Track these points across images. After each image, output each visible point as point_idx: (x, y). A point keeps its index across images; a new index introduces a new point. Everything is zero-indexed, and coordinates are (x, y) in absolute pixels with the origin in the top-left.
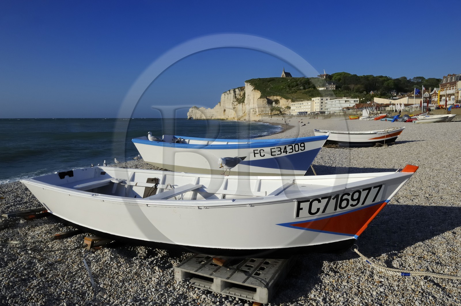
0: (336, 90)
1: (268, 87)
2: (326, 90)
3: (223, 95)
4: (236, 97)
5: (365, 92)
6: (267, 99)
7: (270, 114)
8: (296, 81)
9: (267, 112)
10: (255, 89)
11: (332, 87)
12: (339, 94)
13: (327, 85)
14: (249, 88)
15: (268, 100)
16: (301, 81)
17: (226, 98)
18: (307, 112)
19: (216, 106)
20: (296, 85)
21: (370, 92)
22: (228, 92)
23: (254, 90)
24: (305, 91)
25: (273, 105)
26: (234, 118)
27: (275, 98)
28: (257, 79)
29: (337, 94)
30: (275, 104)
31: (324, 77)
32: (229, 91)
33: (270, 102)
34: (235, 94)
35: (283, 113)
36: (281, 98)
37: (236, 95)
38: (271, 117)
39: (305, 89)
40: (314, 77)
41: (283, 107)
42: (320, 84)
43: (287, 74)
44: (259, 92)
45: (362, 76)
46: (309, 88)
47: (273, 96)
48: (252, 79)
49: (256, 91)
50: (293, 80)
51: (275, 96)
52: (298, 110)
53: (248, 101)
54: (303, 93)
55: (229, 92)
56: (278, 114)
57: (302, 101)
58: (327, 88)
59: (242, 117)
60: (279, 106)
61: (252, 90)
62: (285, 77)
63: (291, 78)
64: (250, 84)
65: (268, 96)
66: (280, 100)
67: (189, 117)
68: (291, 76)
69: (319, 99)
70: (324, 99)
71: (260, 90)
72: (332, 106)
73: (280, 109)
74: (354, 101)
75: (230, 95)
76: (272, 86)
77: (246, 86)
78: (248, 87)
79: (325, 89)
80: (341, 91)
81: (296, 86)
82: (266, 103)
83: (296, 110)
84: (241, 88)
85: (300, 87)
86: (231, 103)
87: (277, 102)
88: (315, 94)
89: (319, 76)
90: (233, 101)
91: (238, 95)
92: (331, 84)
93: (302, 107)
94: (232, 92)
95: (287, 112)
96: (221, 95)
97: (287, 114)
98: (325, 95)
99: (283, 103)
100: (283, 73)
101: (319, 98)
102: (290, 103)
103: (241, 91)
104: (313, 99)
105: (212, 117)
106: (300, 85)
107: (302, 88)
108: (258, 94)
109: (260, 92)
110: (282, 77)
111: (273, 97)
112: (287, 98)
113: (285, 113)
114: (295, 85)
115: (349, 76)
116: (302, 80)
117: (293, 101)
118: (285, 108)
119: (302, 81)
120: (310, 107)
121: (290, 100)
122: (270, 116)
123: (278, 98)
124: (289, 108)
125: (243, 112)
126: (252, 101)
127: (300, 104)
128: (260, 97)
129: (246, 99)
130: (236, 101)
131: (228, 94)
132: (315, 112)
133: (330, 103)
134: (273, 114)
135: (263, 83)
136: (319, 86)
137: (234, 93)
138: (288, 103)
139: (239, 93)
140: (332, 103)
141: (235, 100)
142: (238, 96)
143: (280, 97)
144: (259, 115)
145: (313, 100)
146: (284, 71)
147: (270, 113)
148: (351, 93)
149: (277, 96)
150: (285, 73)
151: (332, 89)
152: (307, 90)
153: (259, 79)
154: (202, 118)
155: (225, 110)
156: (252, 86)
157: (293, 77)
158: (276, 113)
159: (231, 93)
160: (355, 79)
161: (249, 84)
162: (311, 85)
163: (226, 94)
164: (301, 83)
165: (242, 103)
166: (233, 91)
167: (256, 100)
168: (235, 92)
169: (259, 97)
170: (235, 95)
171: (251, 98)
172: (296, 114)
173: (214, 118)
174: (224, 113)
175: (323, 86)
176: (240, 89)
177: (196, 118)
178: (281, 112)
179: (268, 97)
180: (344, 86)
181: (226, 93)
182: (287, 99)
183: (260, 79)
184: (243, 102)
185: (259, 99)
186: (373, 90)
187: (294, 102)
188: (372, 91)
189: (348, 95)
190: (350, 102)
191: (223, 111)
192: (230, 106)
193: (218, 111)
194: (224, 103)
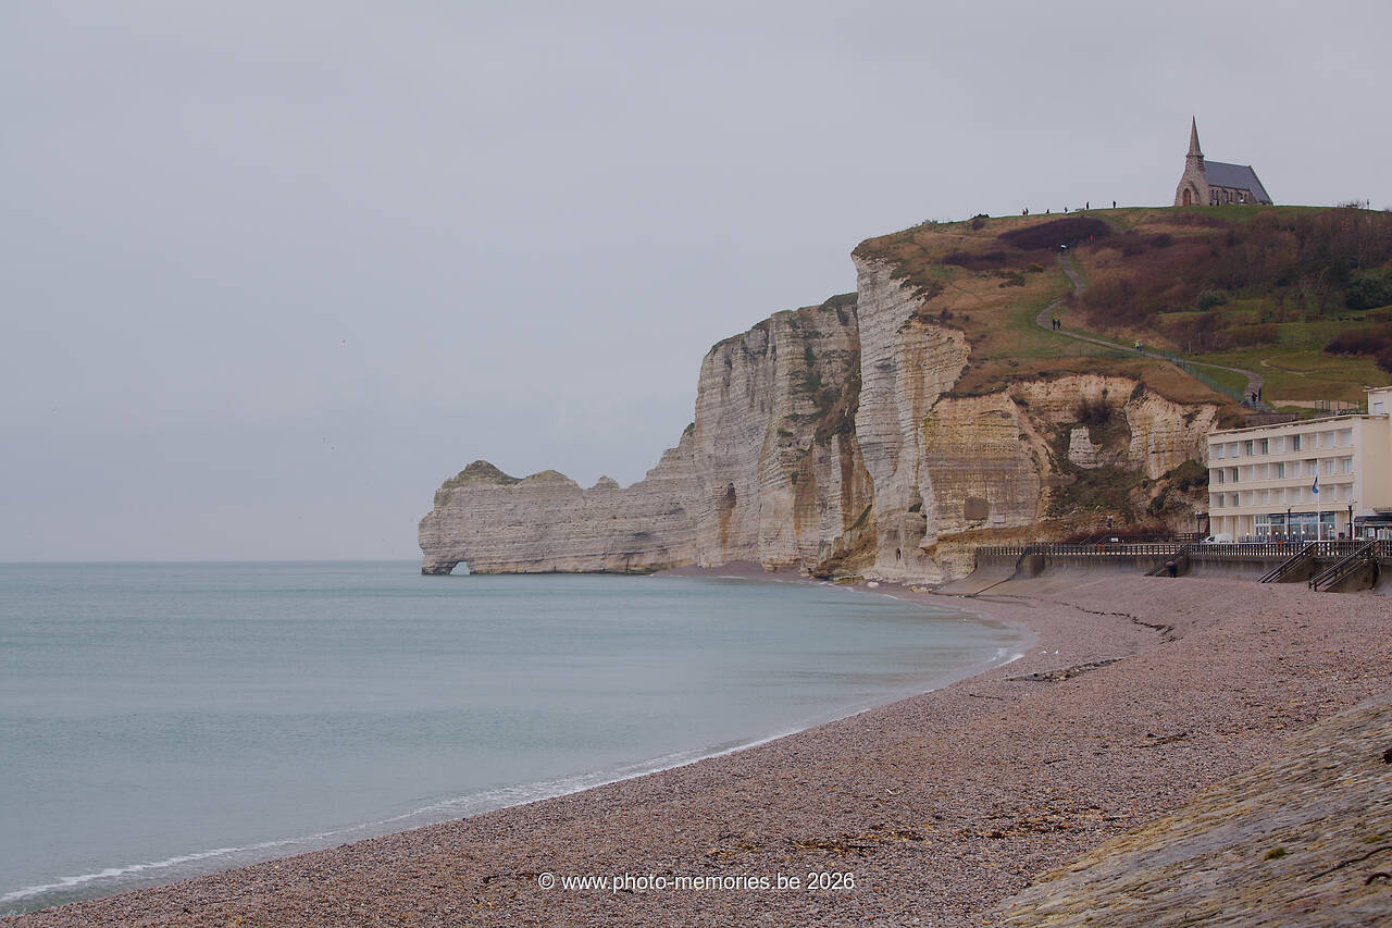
6: (1022, 400)
7: (1038, 538)
9: (1018, 522)
10: (922, 314)
14: (889, 303)
15: (1021, 413)
17: (738, 387)
23: (917, 324)
25: (1073, 454)
27: (1090, 389)
30: (1088, 445)
34: (810, 357)
35: (1144, 522)
36: (1138, 395)
37: (821, 365)
41: (1152, 472)
44: (955, 339)
49: (938, 326)
51: (1091, 376)
53: (876, 417)
56: (1099, 538)
57: (1310, 416)
60: (1119, 464)
61: (907, 326)
64: (891, 267)
65: (1033, 377)
66: (1129, 410)
73: (1131, 484)
75: (765, 363)
78: (878, 294)
82: (1004, 439)
83: (1248, 503)
86: (779, 436)
87: (1104, 422)
90: (794, 418)
91: (835, 366)
93: (1294, 472)
95: (1184, 520)
97: (1179, 530)
99: (1152, 432)
102: (1203, 434)
104: (1374, 400)
108: (946, 357)
109: (969, 337)
111: (1061, 378)
112: (1187, 395)
113: (1168, 522)
117: (1233, 417)
118: (1164, 483)
121: (1207, 411)
123: (1117, 388)
124: (1193, 479)
125: (855, 513)
127: (1280, 440)
128: (957, 385)
129: (865, 400)
130: (807, 418)
131: (750, 358)
134: (1065, 535)
137: (800, 351)
138: (1191, 433)
143: (1136, 385)
144: (940, 547)
145: (1377, 409)
147: (1039, 521)
149: (1102, 369)
155: (731, 493)
156: (908, 284)
158: (1092, 529)
159: (773, 349)
161: (885, 271)
163: (737, 356)
165: (843, 431)
166: (789, 329)
168: (805, 335)
169: (949, 387)
170: (811, 365)
172: (1251, 532)
174: (728, 517)
179: (1025, 388)
182: (1185, 402)
184: (848, 426)
185: (945, 405)
187: (1238, 425)
191: (714, 505)
192: (767, 462)
193: (682, 505)
194: (719, 436)
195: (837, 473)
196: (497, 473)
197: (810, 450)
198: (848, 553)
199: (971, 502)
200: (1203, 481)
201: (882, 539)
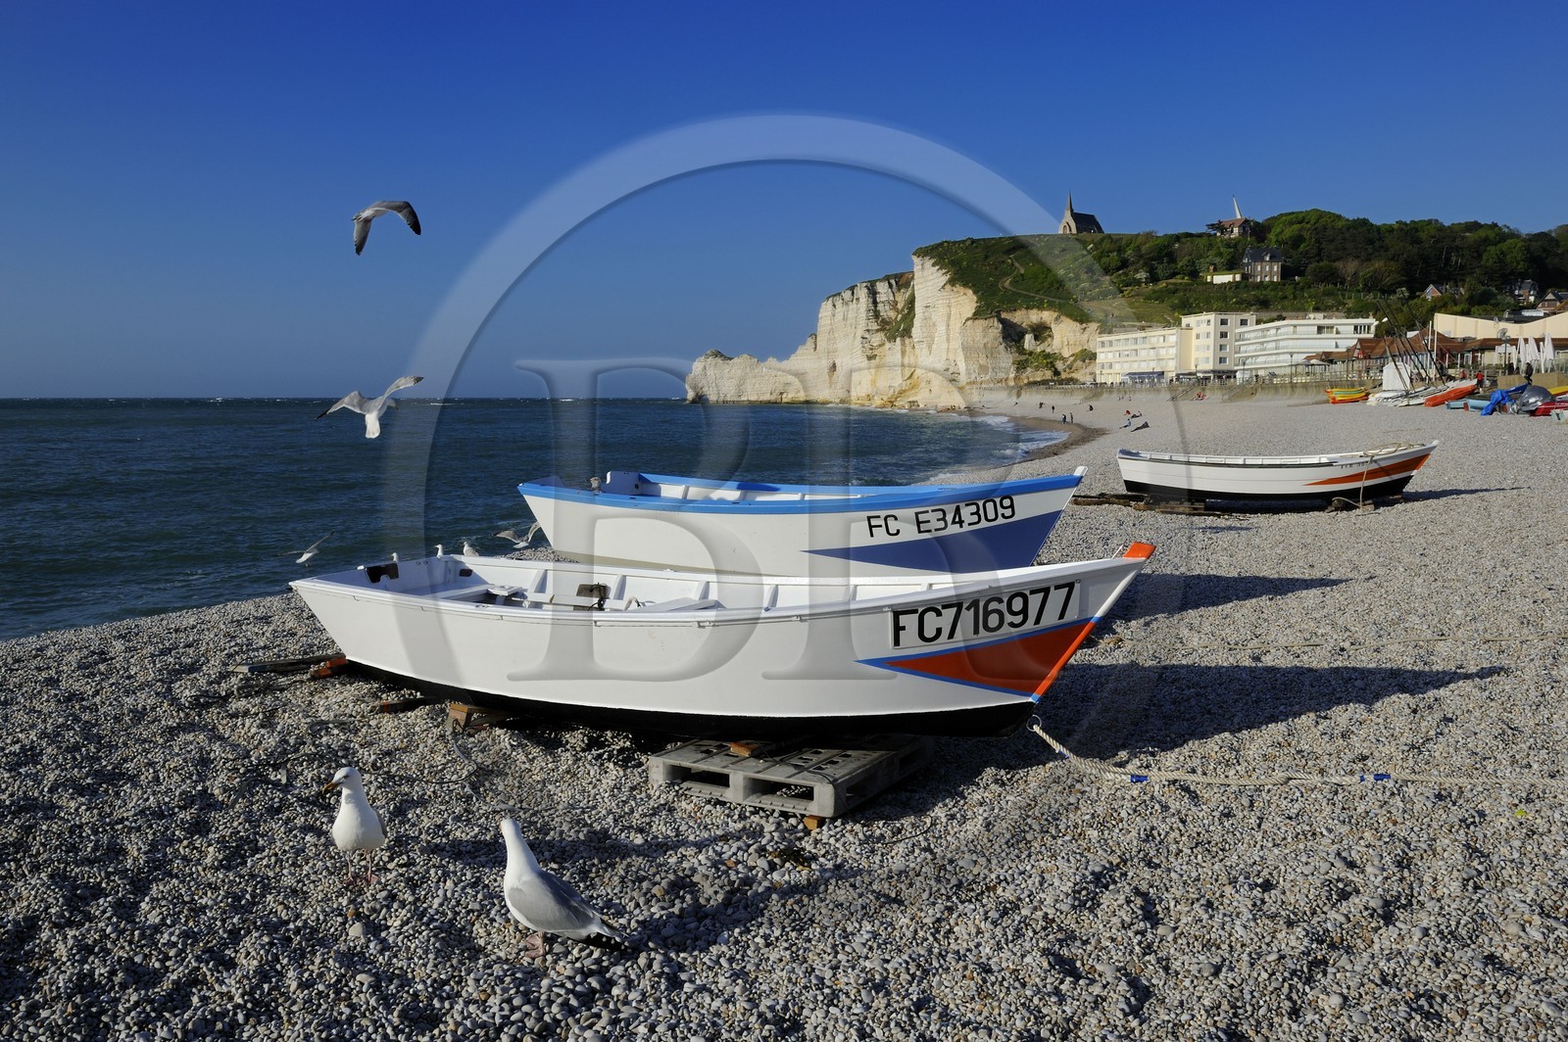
0: (1284, 285)
1: (1006, 274)
2: (1242, 285)
3: (826, 308)
4: (877, 314)
5: (1404, 291)
6: (1002, 321)
7: (1012, 383)
8: (1120, 250)
9: (1002, 375)
10: (952, 282)
11: (1268, 271)
12: (1295, 298)
13: (1248, 264)
14: (931, 277)
15: (1004, 328)
16: (1138, 248)
17: (839, 316)
18: (1162, 374)
19: (801, 350)
20: (1119, 264)
21: (1423, 289)
22: (847, 295)
23: (948, 287)
24: (1157, 288)
25: (1026, 346)
26: (869, 397)
27: (1035, 316)
28: (963, 242)
29: (1285, 297)
30: (1033, 341)
31: (1236, 230)
32: (852, 289)
33: (1012, 335)
34: (875, 303)
35: (1064, 376)
36: (1057, 319)
37: (880, 307)
38: (1019, 395)
39: (1154, 278)
40: (1194, 232)
41: (1066, 354)
42: (1217, 260)
43: (1085, 222)
44: (970, 292)
45: (1390, 226)
46: (1173, 275)
47: (1027, 308)
48: (942, 244)
49: (959, 288)
50: (1106, 245)
51: (1035, 311)
52: (1126, 365)
53: (924, 329)
54: (1148, 298)
55: (849, 292)
56: (1044, 382)
57: (1143, 328)
58: (1245, 277)
59: (902, 392)
60: (1048, 350)
61: (943, 287)
62: (1074, 231)
63: (1099, 236)
64: (932, 261)
65: (1006, 310)
66: (1053, 326)
67: (691, 395)
68: (1100, 230)
69: (1212, 322)
70: (1233, 318)
71: (974, 285)
72: (1265, 350)
73: (1056, 359)
74: (1356, 328)
75: (853, 306)
76: (1022, 272)
77: (917, 269)
78: (925, 273)
79: (1238, 278)
80: (1302, 289)
81: (1118, 269)
82: (995, 339)
83: (1117, 367)
84: (898, 277)
85: (1136, 271)
86: (860, 340)
87: (1041, 331)
88: (1196, 300)
89: (1212, 226)
90: (868, 331)
91: (887, 308)
92: (1262, 260)
93: (1143, 354)
94: (862, 293)
95: (1082, 375)
96: (820, 306)
97: (1082, 379)
98: (1236, 303)
99: (1065, 336)
100: (1068, 218)
101: (1212, 316)
102: (1090, 337)
103: (899, 290)
104: (1185, 320)
105: (781, 394)
106: (1133, 263)
107: (1142, 275)
108: (966, 301)
109: (975, 293)
110: (1061, 232)
111: (1024, 311)
112: (1082, 318)
113: (1075, 375)
114: (1113, 265)
115: (1340, 224)
116: (1145, 243)
117: (1105, 329)
118: (1072, 359)
119: (1144, 249)
120: (1173, 351)
121: (1093, 326)
122: (1015, 391)
123: (1047, 316)
124: (1089, 356)
125: (908, 374)
126: (941, 328)
127: (1136, 339)
128: (975, 314)
129: (917, 322)
130: (877, 331)
131: (845, 303)
132: (1194, 374)
133: (1256, 338)
134: (1026, 381)
135: (986, 257)
136: (1212, 268)
137: (871, 300)
138: (1085, 336)
139: (892, 298)
140: (1264, 337)
141: (875, 327)
142: (886, 312)
143: (1056, 314)
144: (967, 387)
145: (1188, 325)
146: (1072, 210)
147: (1012, 376)
148: (1343, 295)
149: (1040, 308)
150: (1076, 217)
151: (1267, 279)
152: (1162, 284)
153: (969, 242)
154: (743, 399)
155: (834, 367)
156: (941, 268)
157: (1107, 231)
158: (1039, 379)
159: (858, 299)
160: (1365, 237)
161: (929, 262)
162: (1181, 264)
163: (839, 303)
164: (1141, 256)
165: (902, 336)
166: (866, 290)
167: (956, 325)
168: (873, 293)
169: (970, 315)
170: (876, 307)
171: (938, 316)
172: (1118, 379)
173: (790, 396)
174: (830, 377)
175: (1230, 266)
176: (893, 282)
177: (721, 399)
178: (1057, 373)
179: (1004, 315)
180: (1313, 265)
181: (837, 298)
182: (1081, 322)
183: (973, 241)
184: (907, 333)
185: (969, 323)
186: (1438, 283)
187: (1110, 332)
188: (1431, 286)
189: (1330, 301)
190: (1338, 333)
191: (826, 371)
192: (853, 351)
194: (829, 339)
195: (898, 355)
196: (722, 355)
197: (883, 344)
198: (905, 391)
199: (981, 366)
200: (1093, 357)
201: (923, 385)
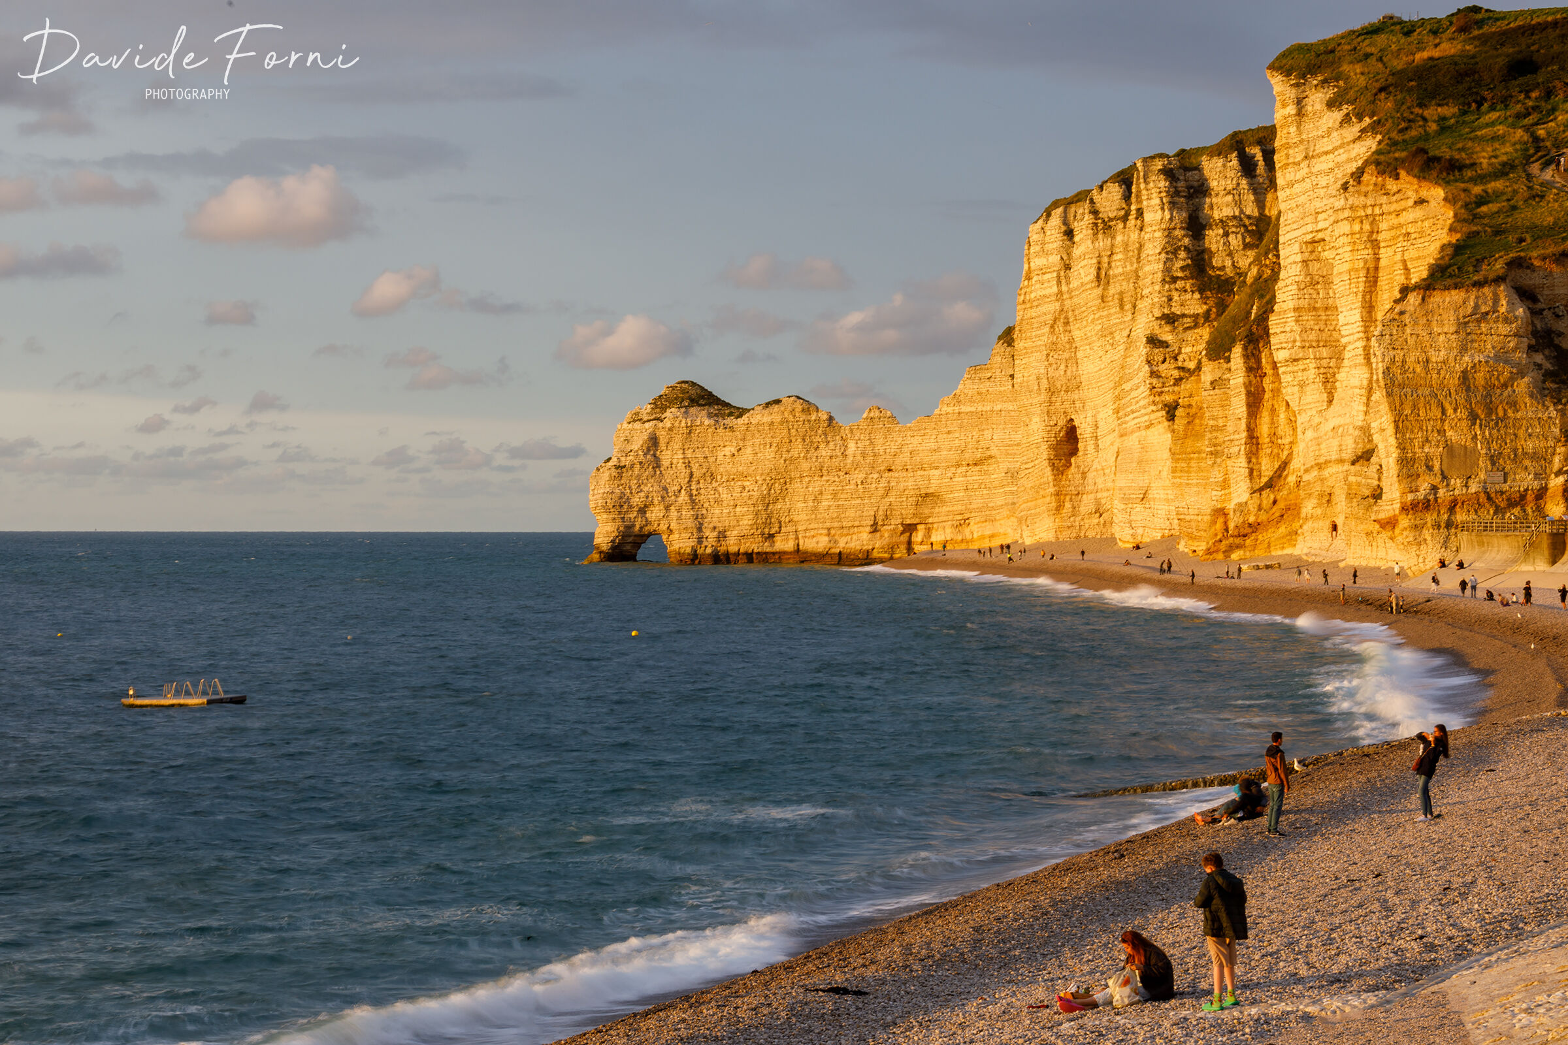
4: (1196, 264)
6: (1528, 295)
10: (1384, 161)
14: (1325, 144)
15: (1534, 318)
22: (1110, 200)
23: (1372, 177)
32: (1124, 181)
34: (1196, 226)
37: (1213, 239)
44: (1436, 194)
49: (1408, 186)
53: (1308, 318)
55: (1114, 191)
61: (1355, 179)
64: (1333, 91)
67: (602, 535)
71: (1451, 172)
75: (1127, 235)
77: (1285, 118)
78: (1311, 129)
82: (1501, 356)
86: (1142, 349)
90: (1171, 319)
91: (1235, 241)
94: (1155, 194)
105: (910, 528)
108: (1419, 225)
109: (1451, 196)
126: (1350, 317)
128: (1438, 271)
129: (1285, 293)
130: (1197, 322)
131: (1103, 226)
139: (1251, 209)
141: (1194, 305)
142: (1231, 253)
155: (1069, 442)
159: (1140, 213)
161: (1320, 95)
163: (1083, 226)
165: (1247, 340)
166: (1163, 183)
167: (1386, 307)
168: (1188, 191)
169: (1419, 273)
170: (1199, 237)
171: (1344, 275)
174: (1061, 470)
177: (709, 544)
179: (1534, 276)
181: (1083, 209)
184: (1260, 331)
185: (1410, 300)
191: (1044, 452)
192: (1127, 386)
193: (994, 451)
194: (1054, 347)
195: (1239, 406)
196: (712, 400)
197: (1199, 367)
201: (1309, 507)
